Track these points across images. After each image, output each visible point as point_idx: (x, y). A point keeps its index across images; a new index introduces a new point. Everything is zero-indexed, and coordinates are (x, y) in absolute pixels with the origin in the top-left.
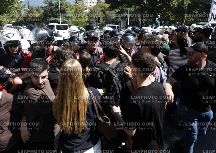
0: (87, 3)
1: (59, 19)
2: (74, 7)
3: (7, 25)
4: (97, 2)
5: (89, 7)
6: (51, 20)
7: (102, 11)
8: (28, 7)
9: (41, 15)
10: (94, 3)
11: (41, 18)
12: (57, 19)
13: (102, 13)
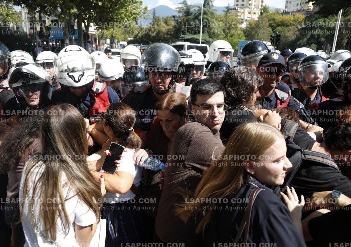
0: (243, 13)
1: (199, 36)
2: (223, 19)
3: (121, 43)
4: (261, 13)
5: (246, 20)
6: (185, 38)
7: (270, 26)
8: (154, 18)
9: (170, 29)
10: (255, 14)
11: (171, 35)
12: (195, 37)
13: (270, 30)
